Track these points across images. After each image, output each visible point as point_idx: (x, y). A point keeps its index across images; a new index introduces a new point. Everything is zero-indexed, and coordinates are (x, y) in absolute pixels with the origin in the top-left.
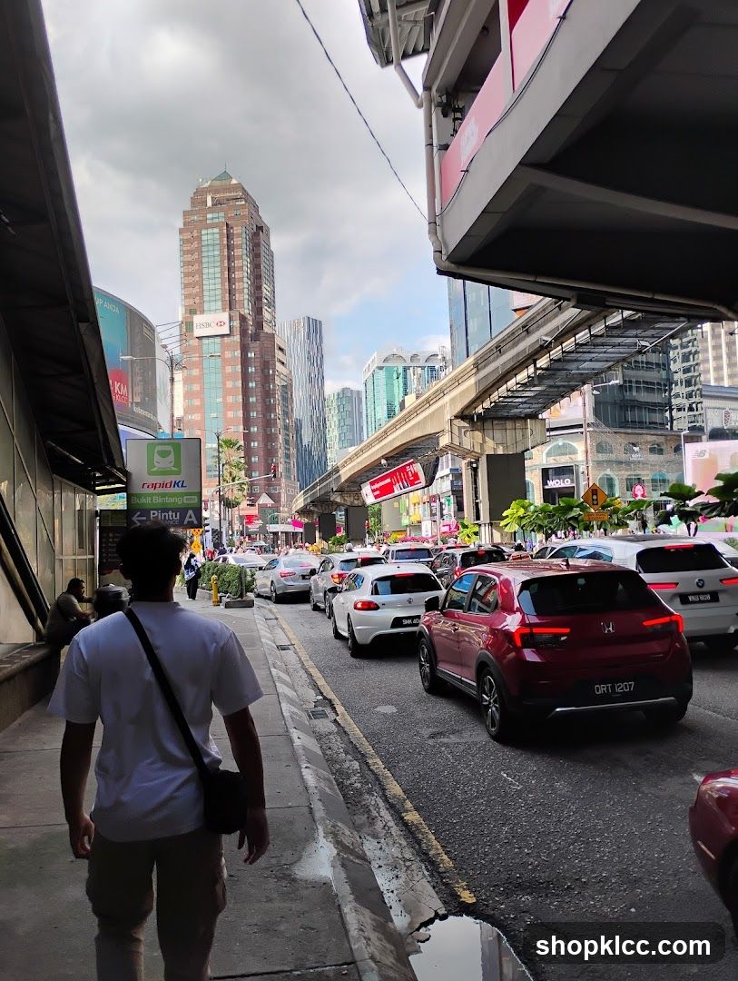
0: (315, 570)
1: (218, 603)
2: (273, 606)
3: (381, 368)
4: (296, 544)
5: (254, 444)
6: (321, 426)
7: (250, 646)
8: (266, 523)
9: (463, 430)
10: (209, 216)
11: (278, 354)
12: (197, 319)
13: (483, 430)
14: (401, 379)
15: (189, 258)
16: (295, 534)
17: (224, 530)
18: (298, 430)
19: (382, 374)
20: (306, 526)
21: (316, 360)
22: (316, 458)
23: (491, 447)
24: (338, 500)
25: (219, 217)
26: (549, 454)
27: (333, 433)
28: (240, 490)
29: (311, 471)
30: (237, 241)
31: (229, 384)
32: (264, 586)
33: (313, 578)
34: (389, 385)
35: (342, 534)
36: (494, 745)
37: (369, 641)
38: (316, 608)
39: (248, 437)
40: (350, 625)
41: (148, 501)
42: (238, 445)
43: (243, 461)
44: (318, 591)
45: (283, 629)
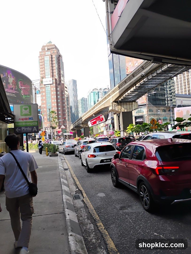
0: (76, 145)
1: (48, 155)
2: (64, 156)
3: (92, 92)
4: (71, 138)
5: (60, 112)
6: (77, 108)
7: (55, 170)
8: (63, 133)
9: (115, 105)
10: (46, 53)
11: (65, 89)
12: (44, 80)
13: (121, 105)
14: (97, 95)
15: (41, 64)
16: (71, 135)
17: (52, 135)
18: (71, 108)
19: (92, 94)
20: (74, 133)
21: (75, 90)
22: (76, 116)
23: (123, 110)
24: (82, 126)
25: (49, 53)
26: (136, 113)
27: (80, 109)
28: (56, 124)
29: (75, 119)
30: (54, 59)
31: (53, 97)
32: (61, 150)
33: (75, 147)
34: (94, 96)
35: (83, 135)
36: (147, 213)
37: (93, 167)
38: (76, 156)
39: (58, 110)
40: (87, 162)
41: (21, 124)
42: (55, 113)
43: (57, 117)
44: (77, 151)
45: (66, 163)
